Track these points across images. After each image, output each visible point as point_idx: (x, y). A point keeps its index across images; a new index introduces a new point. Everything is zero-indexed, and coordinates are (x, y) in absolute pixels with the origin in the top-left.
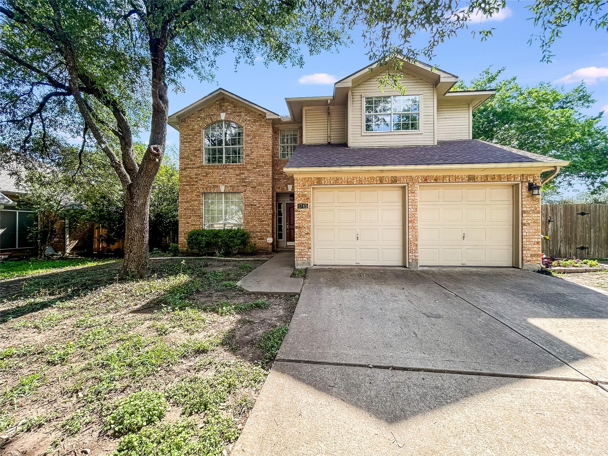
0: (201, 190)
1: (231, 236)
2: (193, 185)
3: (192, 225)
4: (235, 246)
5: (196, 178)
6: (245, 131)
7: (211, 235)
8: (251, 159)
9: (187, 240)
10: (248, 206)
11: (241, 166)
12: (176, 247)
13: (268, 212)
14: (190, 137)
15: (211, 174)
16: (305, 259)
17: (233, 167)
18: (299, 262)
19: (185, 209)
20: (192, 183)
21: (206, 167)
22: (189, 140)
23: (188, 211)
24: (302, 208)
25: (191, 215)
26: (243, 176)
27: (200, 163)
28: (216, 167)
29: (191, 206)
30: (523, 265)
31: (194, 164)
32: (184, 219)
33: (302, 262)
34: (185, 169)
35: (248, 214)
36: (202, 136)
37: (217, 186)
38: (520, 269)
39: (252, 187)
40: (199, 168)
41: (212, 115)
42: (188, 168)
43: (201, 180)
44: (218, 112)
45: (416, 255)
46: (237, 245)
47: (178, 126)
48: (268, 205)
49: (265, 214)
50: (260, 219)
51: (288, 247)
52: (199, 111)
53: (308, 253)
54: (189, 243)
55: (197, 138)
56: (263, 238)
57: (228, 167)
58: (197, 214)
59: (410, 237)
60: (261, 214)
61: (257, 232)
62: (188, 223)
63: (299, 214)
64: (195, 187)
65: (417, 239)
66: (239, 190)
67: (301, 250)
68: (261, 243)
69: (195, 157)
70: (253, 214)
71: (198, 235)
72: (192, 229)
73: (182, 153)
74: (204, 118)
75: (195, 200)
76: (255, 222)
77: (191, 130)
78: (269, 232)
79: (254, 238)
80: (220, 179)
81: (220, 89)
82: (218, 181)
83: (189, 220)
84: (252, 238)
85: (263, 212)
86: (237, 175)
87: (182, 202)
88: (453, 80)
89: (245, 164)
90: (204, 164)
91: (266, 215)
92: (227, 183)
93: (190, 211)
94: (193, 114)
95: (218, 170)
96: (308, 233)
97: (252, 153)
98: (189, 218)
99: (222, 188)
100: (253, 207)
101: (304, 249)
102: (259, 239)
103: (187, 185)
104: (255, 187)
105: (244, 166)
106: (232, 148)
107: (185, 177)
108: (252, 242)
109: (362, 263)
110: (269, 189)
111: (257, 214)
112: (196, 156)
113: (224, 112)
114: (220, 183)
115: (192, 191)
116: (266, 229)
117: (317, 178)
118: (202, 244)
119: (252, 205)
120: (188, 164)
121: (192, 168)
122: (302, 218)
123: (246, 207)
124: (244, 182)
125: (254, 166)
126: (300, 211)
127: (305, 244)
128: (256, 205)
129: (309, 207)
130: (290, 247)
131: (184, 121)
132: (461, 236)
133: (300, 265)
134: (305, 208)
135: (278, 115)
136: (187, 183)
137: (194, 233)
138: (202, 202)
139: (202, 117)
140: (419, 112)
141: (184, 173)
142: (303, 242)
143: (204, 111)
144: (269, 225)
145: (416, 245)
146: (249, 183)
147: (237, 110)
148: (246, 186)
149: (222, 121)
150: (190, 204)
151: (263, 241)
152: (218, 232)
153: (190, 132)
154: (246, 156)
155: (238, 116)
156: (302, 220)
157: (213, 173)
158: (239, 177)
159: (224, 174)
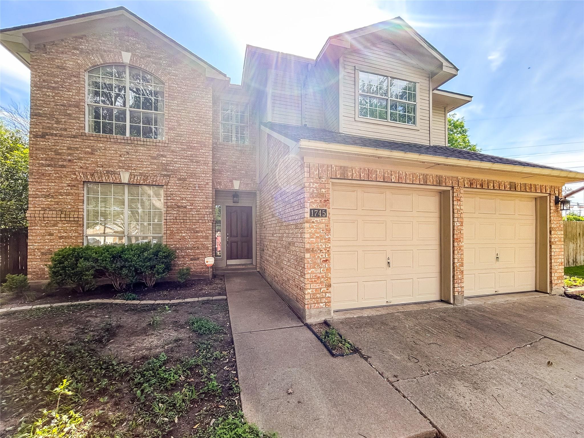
0: (81, 177)
1: (146, 258)
2: (63, 166)
3: (61, 238)
4: (155, 274)
5: (70, 154)
6: (167, 90)
7: (106, 257)
8: (179, 135)
9: (50, 267)
10: (172, 207)
11: (160, 144)
12: (22, 282)
13: (206, 218)
14: (56, 79)
15: (103, 151)
16: (322, 305)
17: (145, 143)
18: (313, 312)
19: (44, 209)
20: (60, 163)
21: (92, 138)
22: (54, 85)
23: (51, 212)
24: (318, 216)
25: (58, 219)
26: (164, 160)
27: (77, 129)
28: (112, 140)
29: (57, 203)
30: (551, 290)
31: (65, 130)
32: (41, 226)
33: (318, 310)
34: (43, 136)
35: (172, 221)
36: (83, 83)
37: (114, 173)
38: (548, 294)
39: (180, 179)
40: (75, 137)
41: (105, 51)
42: (52, 135)
43: (80, 159)
44: (116, 48)
45: (463, 285)
46: (159, 273)
47: (27, 56)
48: (207, 208)
49: (201, 221)
50: (193, 229)
51: (229, 267)
52: (76, 37)
53: (328, 295)
54: (55, 274)
55: (71, 85)
56: (198, 258)
57: (136, 142)
58: (72, 219)
59: (456, 261)
60: (194, 221)
61: (188, 248)
62: (51, 234)
63: (313, 227)
64: (67, 170)
65: (462, 263)
66: (156, 181)
67: (316, 290)
68: (194, 266)
69: (67, 117)
70: (182, 221)
71: (78, 258)
72: (58, 246)
73: (36, 105)
74: (88, 52)
75: (68, 194)
76: (185, 233)
77: (58, 67)
78: (207, 248)
79: (183, 258)
80: (120, 161)
81: (122, 8)
82: (116, 164)
83: (54, 230)
84: (179, 258)
85: (198, 218)
86: (154, 158)
87: (35, 196)
88: (453, 71)
89: (167, 142)
90: (87, 131)
91: (202, 223)
92: (134, 169)
93: (54, 212)
94: (62, 40)
95: (115, 146)
96: (326, 260)
97: (180, 125)
98: (54, 226)
99: (125, 177)
100: (181, 210)
101: (321, 289)
102: (192, 260)
103: (49, 166)
104: (184, 180)
105: (166, 145)
106: (143, 113)
107: (44, 150)
108: (178, 265)
109: (395, 301)
110: (207, 184)
111: (188, 221)
112: (69, 115)
113: (127, 51)
114: (120, 167)
115: (61, 177)
116: (202, 244)
117: (341, 167)
118: (86, 275)
119: (179, 207)
120: (49, 128)
121: (61, 136)
122: (318, 233)
123: (169, 209)
124: (166, 170)
125: (184, 147)
126: (313, 222)
127: (322, 280)
128: (185, 207)
129: (327, 215)
130: (232, 267)
131: (42, 48)
132: (495, 256)
133: (315, 316)
134: (322, 216)
135: (225, 75)
136: (48, 162)
137: (69, 255)
138: (82, 198)
139: (82, 49)
140: (415, 103)
141: (42, 143)
142: (318, 275)
143: (87, 41)
144: (207, 237)
145: (462, 272)
146: (175, 172)
147: (152, 53)
148: (169, 176)
149: (123, 66)
150: (56, 200)
151: (198, 262)
152: (122, 252)
153: (57, 71)
154: (170, 129)
155: (155, 63)
156: (317, 237)
157: (105, 149)
158: (155, 161)
159: (127, 153)
